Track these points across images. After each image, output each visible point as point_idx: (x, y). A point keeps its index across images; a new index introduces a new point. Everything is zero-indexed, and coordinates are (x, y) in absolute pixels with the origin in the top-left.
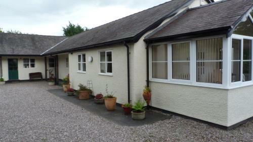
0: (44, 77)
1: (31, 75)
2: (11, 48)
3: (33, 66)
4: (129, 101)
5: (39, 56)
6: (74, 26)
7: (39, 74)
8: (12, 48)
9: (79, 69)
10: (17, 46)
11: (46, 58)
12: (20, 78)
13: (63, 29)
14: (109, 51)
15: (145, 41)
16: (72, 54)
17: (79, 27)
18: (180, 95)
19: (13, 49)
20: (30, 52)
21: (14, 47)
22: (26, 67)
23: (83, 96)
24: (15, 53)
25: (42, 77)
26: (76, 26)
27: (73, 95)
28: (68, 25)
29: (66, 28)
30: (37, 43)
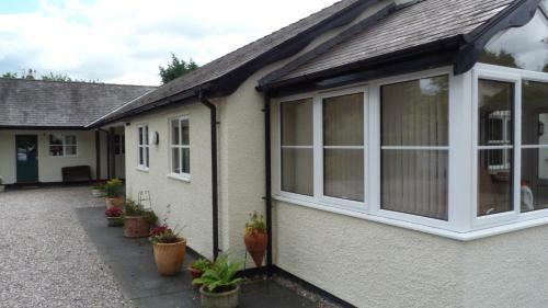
0: (94, 177)
1: (66, 171)
2: (21, 112)
4: (216, 250)
6: (184, 63)
7: (85, 170)
9: (141, 163)
10: (37, 107)
12: (42, 178)
14: (186, 118)
15: (258, 89)
17: (193, 67)
18: (338, 243)
19: (26, 114)
20: (64, 121)
21: (29, 110)
22: (55, 154)
23: (131, 230)
24: (30, 122)
25: (90, 177)
26: (188, 63)
28: (171, 62)
29: (166, 68)
30: (84, 101)
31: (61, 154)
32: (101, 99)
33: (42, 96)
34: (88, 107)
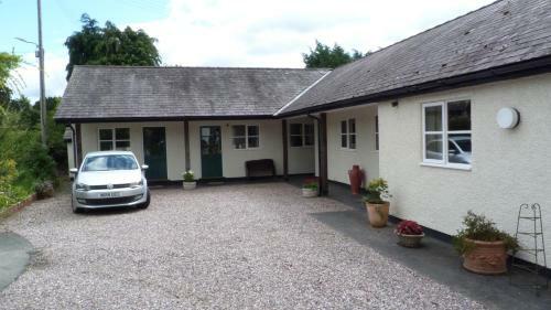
0: (280, 169)
1: (250, 165)
2: (207, 101)
3: (253, 143)
5: (271, 117)
6: (327, 48)
7: (268, 164)
8: (210, 102)
10: (220, 95)
11: (284, 123)
12: (226, 174)
13: (302, 59)
16: (395, 104)
17: (339, 51)
19: (212, 103)
20: (251, 110)
21: (214, 99)
22: (237, 147)
24: (218, 113)
25: (274, 170)
26: (332, 48)
27: (418, 246)
28: (314, 48)
29: (309, 54)
30: (263, 87)
31: (244, 147)
32: (279, 85)
33: (221, 84)
34: (270, 94)
